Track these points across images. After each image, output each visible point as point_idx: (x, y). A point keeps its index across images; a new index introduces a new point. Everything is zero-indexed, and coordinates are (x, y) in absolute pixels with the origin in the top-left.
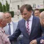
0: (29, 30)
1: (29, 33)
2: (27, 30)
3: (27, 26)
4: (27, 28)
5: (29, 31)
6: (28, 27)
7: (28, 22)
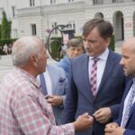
0: (95, 82)
1: (95, 89)
2: (92, 83)
3: (92, 72)
4: (92, 79)
5: (94, 86)
6: (95, 75)
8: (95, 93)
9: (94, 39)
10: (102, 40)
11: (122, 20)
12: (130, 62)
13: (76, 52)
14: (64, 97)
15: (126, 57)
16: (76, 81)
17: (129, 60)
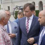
0: (28, 28)
2: (27, 28)
3: (27, 24)
7: (28, 20)
8: (28, 32)
9: (27, 11)
10: (30, 11)
11: (42, 4)
12: (42, 20)
13: (20, 16)
14: (16, 34)
15: (41, 18)
16: (21, 28)
17: (41, 19)
